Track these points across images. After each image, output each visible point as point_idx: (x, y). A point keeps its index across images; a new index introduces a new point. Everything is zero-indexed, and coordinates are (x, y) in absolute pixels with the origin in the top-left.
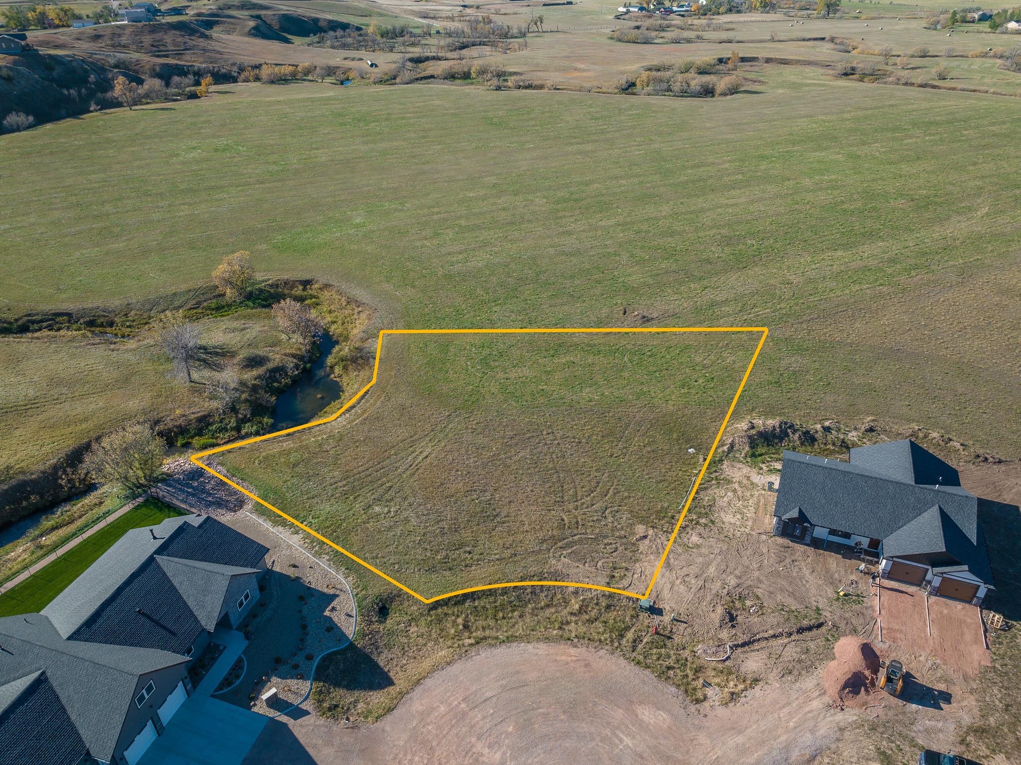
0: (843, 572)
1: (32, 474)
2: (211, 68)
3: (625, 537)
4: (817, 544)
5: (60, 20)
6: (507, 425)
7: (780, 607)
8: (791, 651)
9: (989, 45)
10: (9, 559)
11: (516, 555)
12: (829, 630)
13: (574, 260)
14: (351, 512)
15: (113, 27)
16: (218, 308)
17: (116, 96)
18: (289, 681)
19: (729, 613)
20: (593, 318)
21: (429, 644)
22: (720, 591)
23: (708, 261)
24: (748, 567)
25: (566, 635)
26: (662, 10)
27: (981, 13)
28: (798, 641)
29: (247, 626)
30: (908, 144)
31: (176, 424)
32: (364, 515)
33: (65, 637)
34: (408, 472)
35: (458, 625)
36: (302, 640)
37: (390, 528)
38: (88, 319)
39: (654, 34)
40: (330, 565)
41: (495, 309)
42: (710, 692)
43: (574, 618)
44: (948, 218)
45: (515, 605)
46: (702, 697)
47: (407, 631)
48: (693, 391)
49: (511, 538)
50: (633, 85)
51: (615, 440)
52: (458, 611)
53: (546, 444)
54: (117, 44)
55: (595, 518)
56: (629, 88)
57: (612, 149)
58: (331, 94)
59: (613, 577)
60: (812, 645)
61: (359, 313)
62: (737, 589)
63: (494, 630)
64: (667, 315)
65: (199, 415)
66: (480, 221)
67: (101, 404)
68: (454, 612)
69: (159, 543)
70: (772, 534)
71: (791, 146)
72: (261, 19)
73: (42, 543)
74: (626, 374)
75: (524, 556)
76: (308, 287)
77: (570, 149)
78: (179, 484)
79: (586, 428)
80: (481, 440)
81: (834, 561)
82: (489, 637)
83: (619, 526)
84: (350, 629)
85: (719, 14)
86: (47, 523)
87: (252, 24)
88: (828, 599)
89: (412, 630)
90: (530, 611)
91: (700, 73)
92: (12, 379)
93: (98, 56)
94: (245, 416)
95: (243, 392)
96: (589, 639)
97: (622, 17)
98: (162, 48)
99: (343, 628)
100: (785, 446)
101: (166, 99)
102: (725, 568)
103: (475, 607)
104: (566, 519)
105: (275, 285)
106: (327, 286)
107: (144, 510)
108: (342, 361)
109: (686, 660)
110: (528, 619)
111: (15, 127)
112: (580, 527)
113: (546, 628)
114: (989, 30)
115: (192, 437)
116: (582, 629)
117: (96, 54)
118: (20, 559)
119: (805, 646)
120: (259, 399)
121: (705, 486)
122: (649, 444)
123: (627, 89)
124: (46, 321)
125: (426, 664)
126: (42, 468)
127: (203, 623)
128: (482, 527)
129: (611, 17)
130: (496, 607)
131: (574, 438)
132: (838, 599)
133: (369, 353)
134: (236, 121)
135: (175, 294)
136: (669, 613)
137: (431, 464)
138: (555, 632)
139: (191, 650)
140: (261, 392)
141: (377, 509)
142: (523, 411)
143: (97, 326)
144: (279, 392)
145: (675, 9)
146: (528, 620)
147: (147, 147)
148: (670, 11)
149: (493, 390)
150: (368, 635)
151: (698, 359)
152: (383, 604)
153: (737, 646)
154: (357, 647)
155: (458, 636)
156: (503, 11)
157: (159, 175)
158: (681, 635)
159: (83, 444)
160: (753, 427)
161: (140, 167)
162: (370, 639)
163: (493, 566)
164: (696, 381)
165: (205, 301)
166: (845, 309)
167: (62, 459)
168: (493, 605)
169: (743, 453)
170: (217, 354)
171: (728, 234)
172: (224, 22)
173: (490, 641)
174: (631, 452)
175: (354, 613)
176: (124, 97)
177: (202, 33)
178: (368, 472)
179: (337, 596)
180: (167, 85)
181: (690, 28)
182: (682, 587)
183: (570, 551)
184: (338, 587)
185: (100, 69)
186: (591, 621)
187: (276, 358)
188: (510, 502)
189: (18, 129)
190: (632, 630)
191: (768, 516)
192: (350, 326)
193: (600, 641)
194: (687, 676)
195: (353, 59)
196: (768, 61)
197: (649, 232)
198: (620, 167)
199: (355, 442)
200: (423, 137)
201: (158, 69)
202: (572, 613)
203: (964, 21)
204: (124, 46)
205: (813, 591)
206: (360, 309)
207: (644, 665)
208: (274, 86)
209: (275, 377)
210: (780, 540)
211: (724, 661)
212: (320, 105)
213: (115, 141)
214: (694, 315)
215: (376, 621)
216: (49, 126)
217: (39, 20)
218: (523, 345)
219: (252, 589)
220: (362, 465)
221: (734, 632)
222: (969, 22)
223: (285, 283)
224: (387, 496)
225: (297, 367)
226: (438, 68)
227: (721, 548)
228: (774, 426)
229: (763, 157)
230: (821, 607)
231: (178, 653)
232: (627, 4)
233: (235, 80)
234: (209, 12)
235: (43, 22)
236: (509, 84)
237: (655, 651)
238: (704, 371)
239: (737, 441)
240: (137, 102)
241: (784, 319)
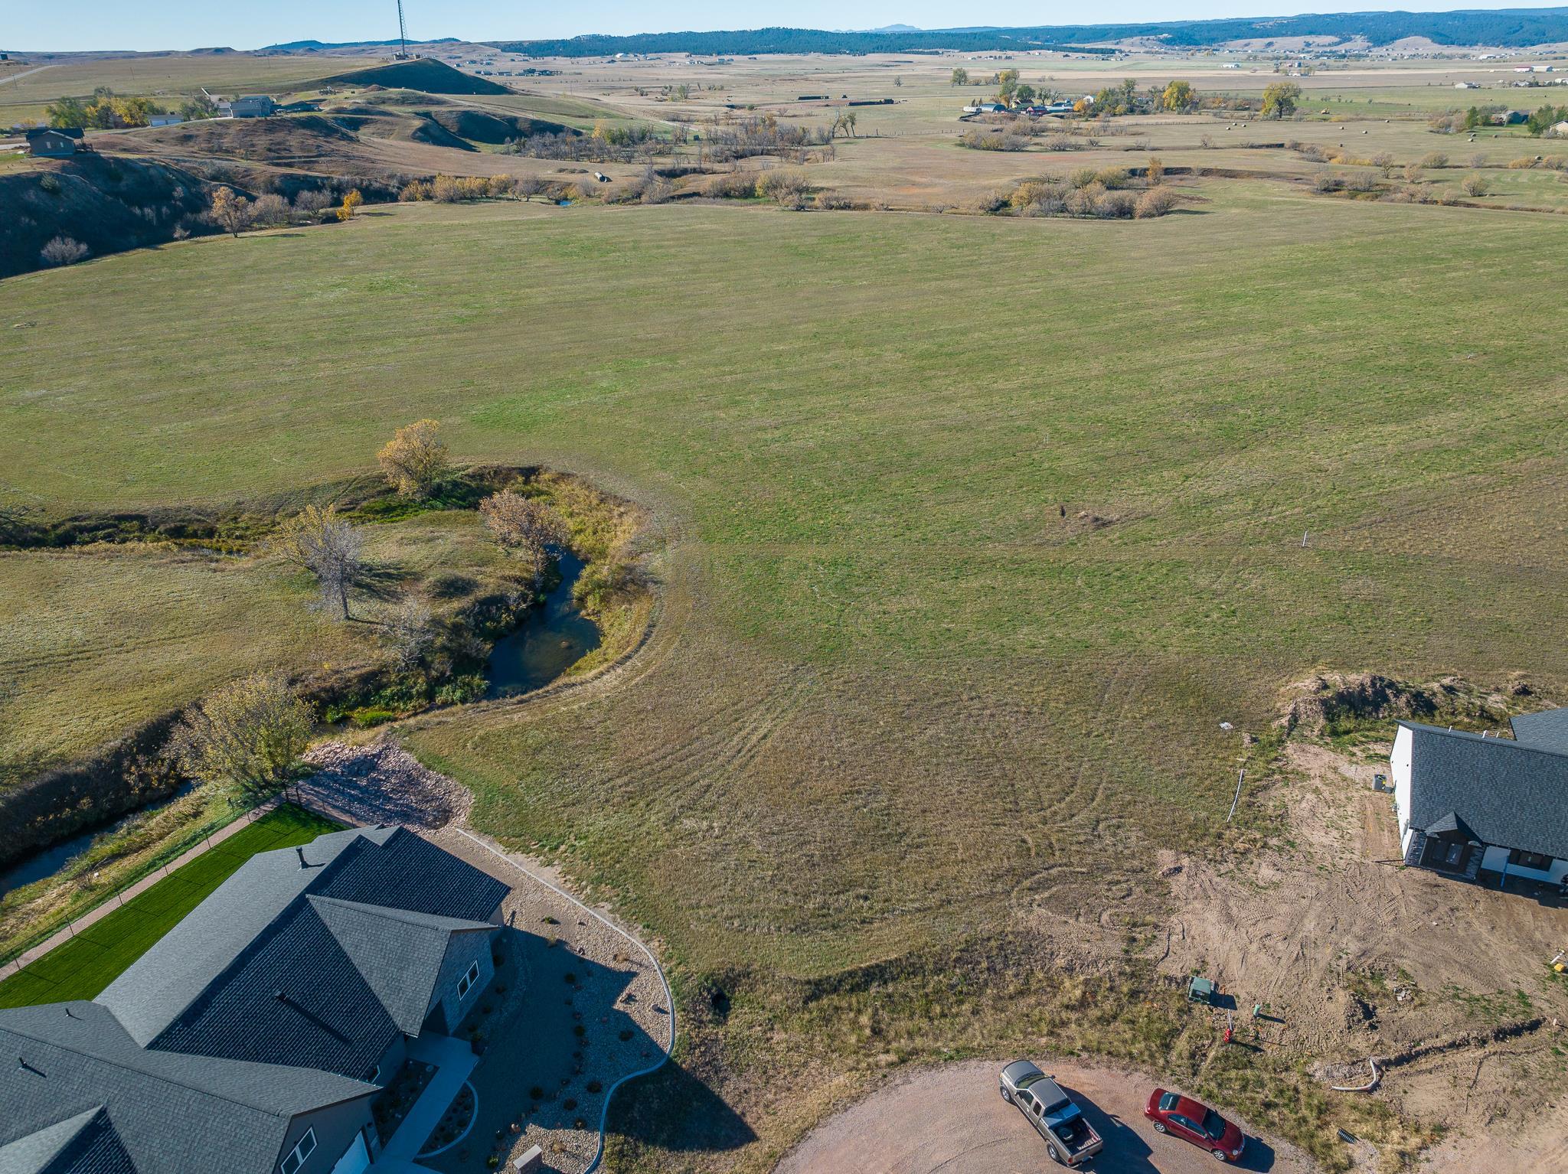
0: (1548, 930)
1: (78, 764)
2: (358, 181)
3: (1142, 870)
4: (1489, 880)
5: (132, 117)
6: (898, 685)
7: (1452, 992)
8: (1495, 1074)
9: (1536, 154)
10: (33, 910)
11: (949, 902)
12: (1556, 1035)
13: (965, 437)
14: (644, 829)
15: (210, 124)
16: (388, 510)
17: (215, 216)
18: (560, 1133)
19: (1359, 1002)
20: (1011, 521)
21: (812, 1064)
22: (1334, 964)
23: (1182, 439)
24: (1373, 921)
25: (1065, 1046)
26: (1030, 109)
27: (1510, 112)
28: (1502, 1053)
29: (473, 1029)
30: (1454, 278)
31: (324, 685)
32: (667, 834)
33: (143, 1041)
34: (736, 762)
35: (861, 1028)
36: (578, 1055)
37: (715, 856)
38: (172, 525)
39: (1026, 139)
40: (614, 920)
41: (846, 508)
42: (1357, 1151)
43: (1074, 1016)
44: (1551, 378)
45: (961, 992)
46: (1345, 1162)
47: (768, 1040)
48: (1206, 632)
49: (937, 873)
50: (1005, 204)
51: (1090, 708)
52: (858, 1002)
53: (970, 716)
54: (215, 148)
55: (1082, 838)
56: (1001, 207)
57: (991, 286)
58: (543, 216)
59: (1134, 940)
60: (1531, 1062)
61: (621, 515)
62: (1363, 959)
63: (930, 1037)
64: (1133, 516)
65: (364, 670)
66: (801, 384)
67: (196, 654)
68: (850, 1005)
69: (312, 874)
70: (1403, 864)
71: (1271, 281)
72: (431, 118)
73: (94, 881)
74: (1086, 606)
75: (963, 905)
76: (533, 478)
77: (925, 286)
78: (335, 782)
79: (1036, 689)
80: (855, 709)
81: (1525, 910)
82: (923, 1050)
83: (1126, 852)
84: (665, 1034)
85: (1115, 115)
86: (103, 848)
87: (418, 123)
88: (1536, 977)
89: (776, 1037)
90: (990, 1002)
91: (1108, 188)
92: (46, 614)
93: (187, 164)
94: (443, 674)
95: (438, 634)
96: (1109, 1053)
97: (972, 119)
98: (284, 154)
99: (651, 1034)
100: (1384, 718)
101: (289, 223)
102: (1333, 922)
103: (889, 996)
104: (1030, 841)
105: (479, 476)
106: (563, 476)
107: (274, 825)
108: (600, 587)
109: (1296, 1090)
110: (989, 1016)
111: (59, 260)
112: (1057, 853)
113: (1026, 1034)
114: (1529, 134)
115: (352, 708)
116: (1093, 1035)
117: (185, 161)
118: (52, 910)
119: (1517, 1063)
120: (465, 647)
121: (1264, 783)
122: (1149, 715)
123: (997, 209)
124: (103, 529)
125: (814, 1101)
126: (96, 754)
127: (398, 1021)
128: (880, 853)
129: (955, 119)
130: (927, 995)
131: (1017, 705)
132: (1554, 977)
133: (645, 574)
134: (399, 250)
135: (314, 489)
136: (1247, 1005)
137: (775, 748)
138: (1044, 1040)
139: (375, 1072)
140: (467, 634)
141: (689, 824)
142: (921, 663)
143: (186, 537)
144: (496, 636)
145: (1049, 108)
146: (989, 1019)
147: (263, 285)
148: (1041, 111)
149: (864, 630)
150: (700, 1046)
151: (1202, 582)
152: (719, 989)
153: (1388, 1063)
154: (680, 1068)
155: (864, 1048)
156: (790, 112)
157: (284, 321)
158: (1276, 1044)
159: (166, 716)
160: (1325, 687)
161: (254, 311)
162: (703, 1054)
163: (911, 921)
164: (1207, 617)
165: (365, 499)
166: (1424, 507)
167: (130, 741)
168: (921, 992)
169: (1316, 730)
170: (389, 576)
171: (1204, 401)
172: (376, 122)
173: (925, 1057)
174: (1123, 728)
175: (668, 1006)
176: (227, 217)
177: (343, 134)
178: (666, 763)
179: (635, 974)
180: (292, 202)
181: (1075, 132)
182: (1262, 955)
183: (1046, 894)
184: (635, 958)
185: (190, 181)
186: (1105, 1020)
187: (489, 583)
188: (924, 811)
189: (64, 262)
190: (1185, 1035)
191: (1386, 832)
192: (608, 536)
193: (1130, 1054)
194: (1304, 1120)
195: (573, 172)
196: (1205, 172)
197: (1076, 397)
198: (1009, 310)
199: (639, 712)
200: (694, 272)
201: (277, 182)
202: (1067, 1007)
203: (1487, 123)
204: (227, 151)
205: (1504, 963)
206: (622, 509)
207: (1220, 1100)
208: (454, 206)
209: (489, 611)
210: (1420, 874)
211: (1370, 1091)
212: (529, 229)
213: (212, 277)
214: (1179, 517)
215: (710, 1021)
216: (111, 259)
217: (100, 118)
218: (903, 561)
219: (481, 962)
220: (653, 751)
221: (1377, 1038)
222: (1494, 125)
223: (495, 472)
224: (705, 802)
225: (523, 597)
226: (706, 183)
227: (1317, 887)
228: (1362, 685)
229: (1235, 297)
230: (1527, 992)
231: (354, 1076)
232: (977, 102)
233: (394, 198)
234: (354, 107)
235: (106, 119)
236: (817, 203)
237: (1233, 1074)
238: (1216, 601)
239: (1302, 709)
240: (245, 226)
241: (1329, 523)
